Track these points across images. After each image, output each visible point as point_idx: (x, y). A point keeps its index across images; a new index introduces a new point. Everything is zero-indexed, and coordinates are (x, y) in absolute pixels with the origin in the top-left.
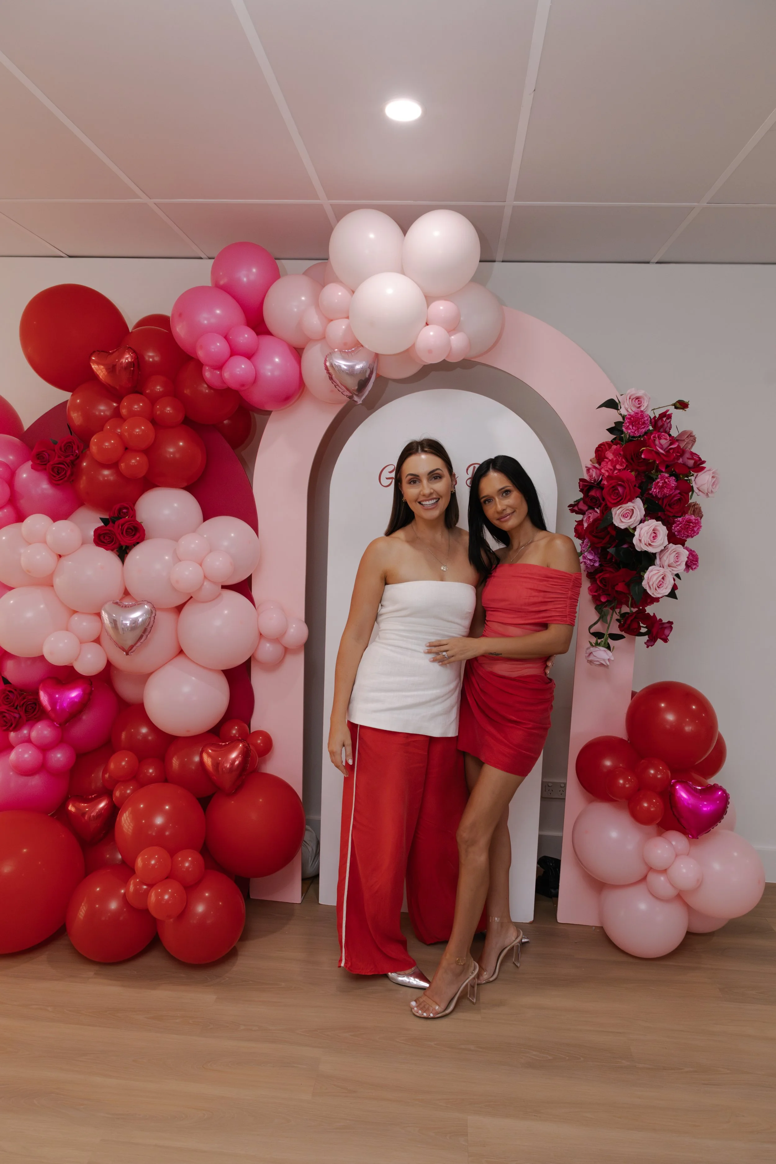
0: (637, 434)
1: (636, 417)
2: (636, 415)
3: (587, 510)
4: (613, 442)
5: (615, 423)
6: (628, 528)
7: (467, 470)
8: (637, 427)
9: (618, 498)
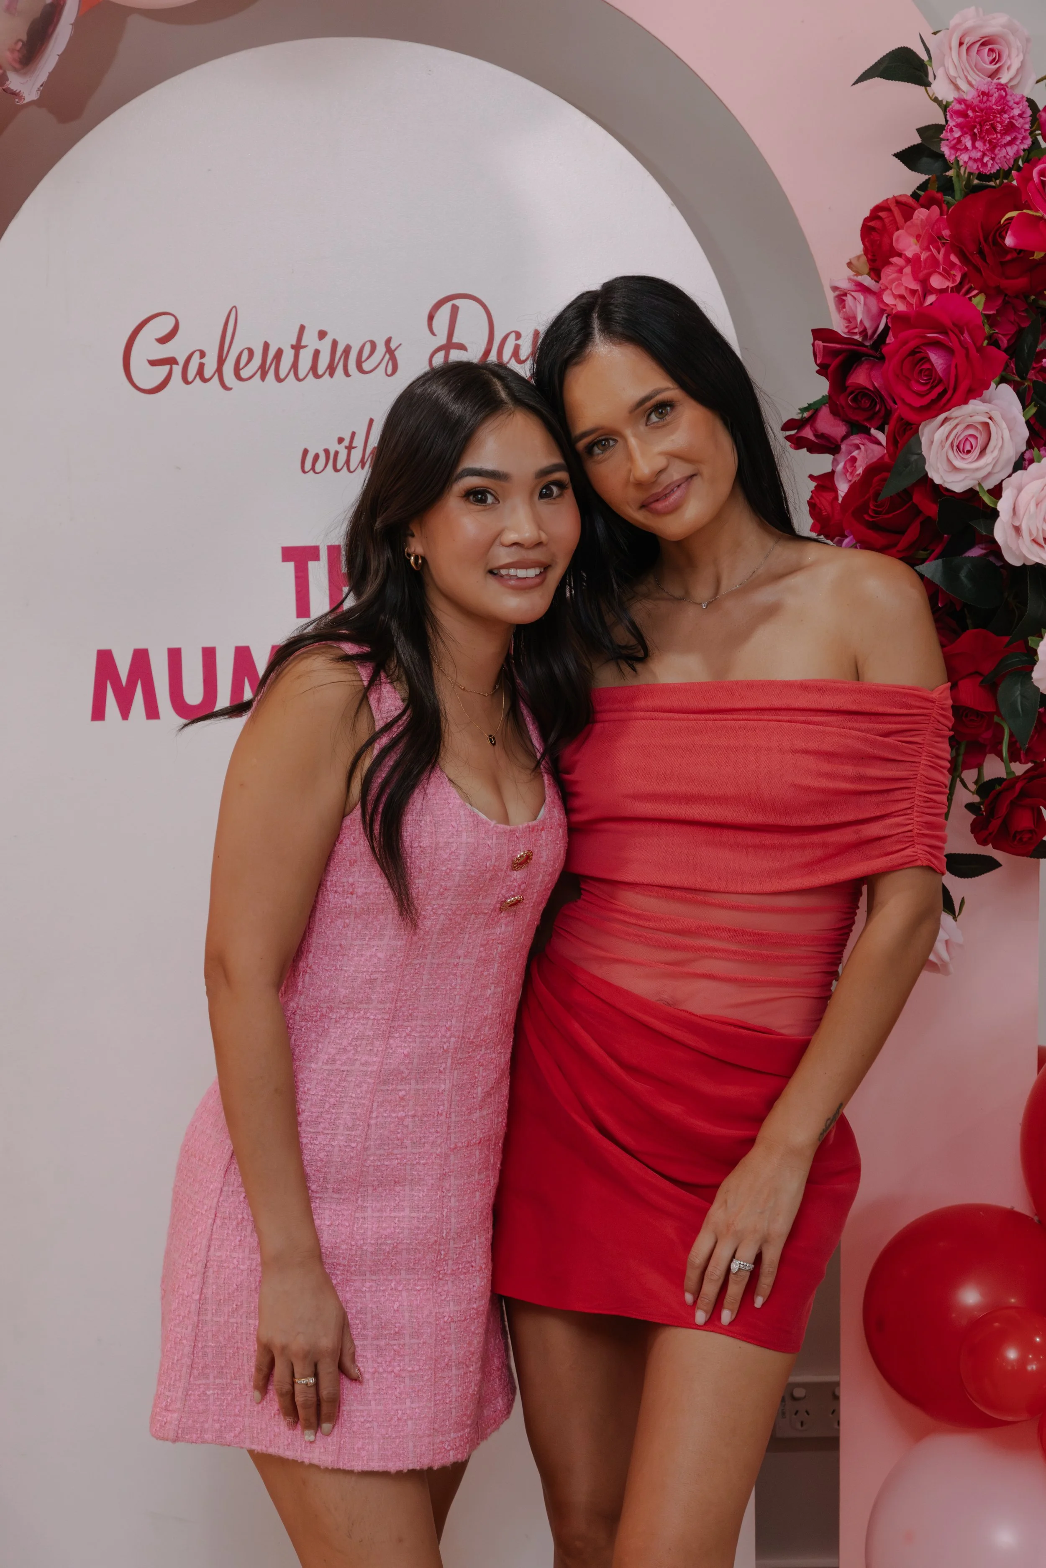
0: (989, 165)
1: (982, 106)
2: (981, 101)
3: (845, 438)
4: (920, 196)
5: (919, 130)
6: (977, 489)
7: (431, 318)
8: (990, 142)
9: (932, 388)
